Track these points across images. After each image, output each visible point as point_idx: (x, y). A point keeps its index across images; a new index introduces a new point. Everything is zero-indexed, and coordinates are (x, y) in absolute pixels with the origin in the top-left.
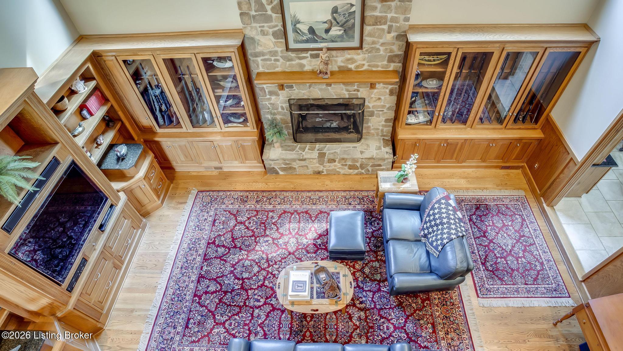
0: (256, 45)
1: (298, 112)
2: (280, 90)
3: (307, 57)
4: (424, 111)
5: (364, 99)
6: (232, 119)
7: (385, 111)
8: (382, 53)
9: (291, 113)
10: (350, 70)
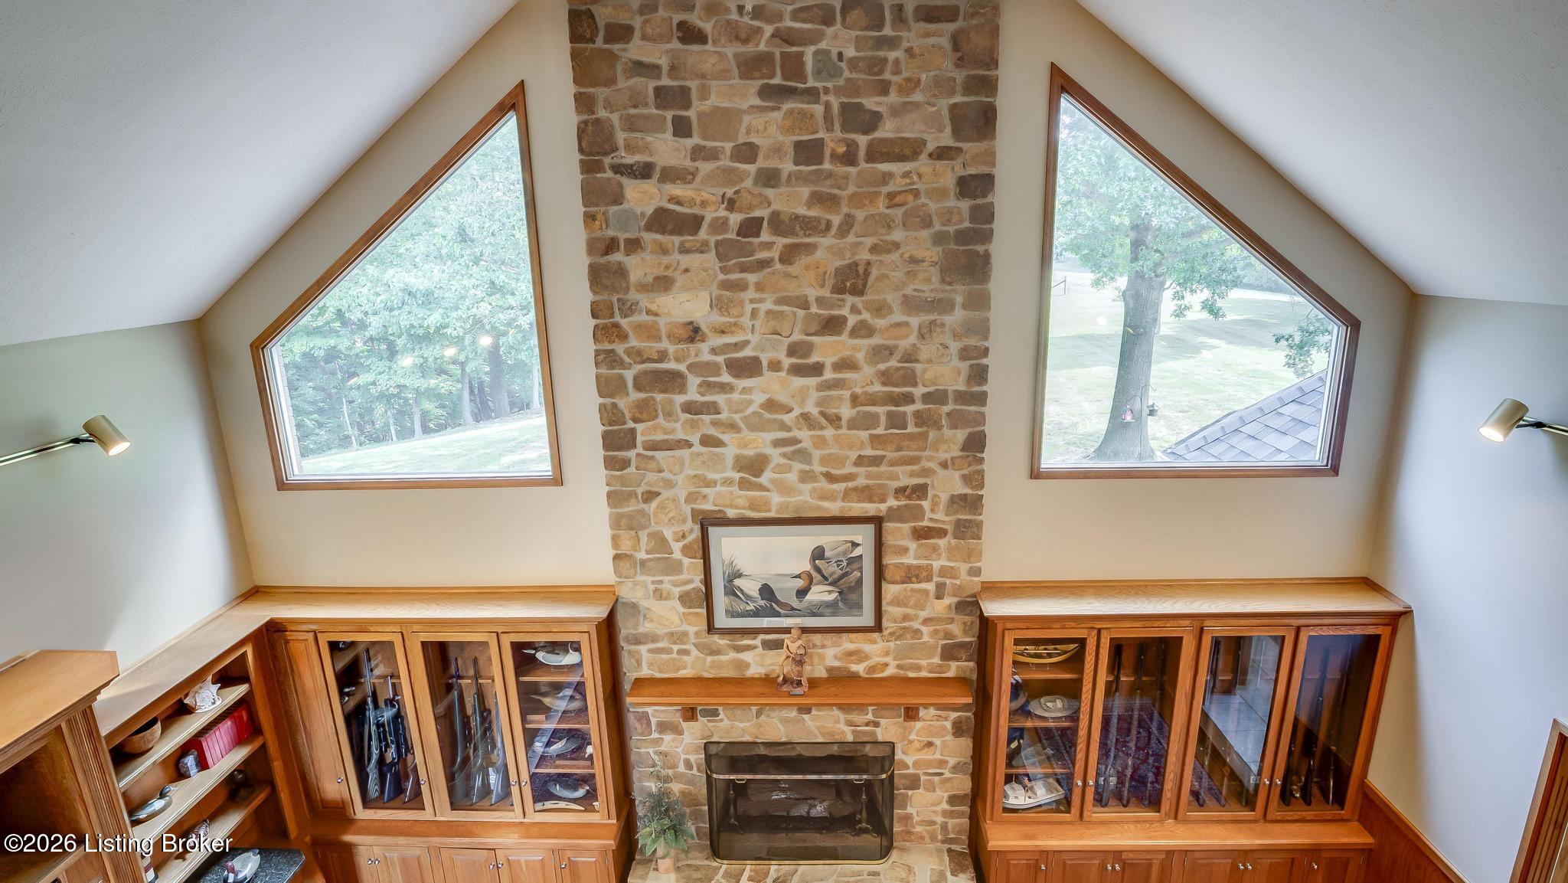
0: (641, 619)
1: (727, 777)
2: (686, 719)
3: (755, 647)
4: (1047, 776)
5: (892, 745)
6: (558, 790)
7: (947, 775)
8: (926, 638)
9: (709, 778)
10: (854, 677)
